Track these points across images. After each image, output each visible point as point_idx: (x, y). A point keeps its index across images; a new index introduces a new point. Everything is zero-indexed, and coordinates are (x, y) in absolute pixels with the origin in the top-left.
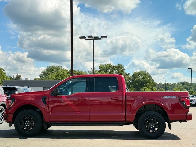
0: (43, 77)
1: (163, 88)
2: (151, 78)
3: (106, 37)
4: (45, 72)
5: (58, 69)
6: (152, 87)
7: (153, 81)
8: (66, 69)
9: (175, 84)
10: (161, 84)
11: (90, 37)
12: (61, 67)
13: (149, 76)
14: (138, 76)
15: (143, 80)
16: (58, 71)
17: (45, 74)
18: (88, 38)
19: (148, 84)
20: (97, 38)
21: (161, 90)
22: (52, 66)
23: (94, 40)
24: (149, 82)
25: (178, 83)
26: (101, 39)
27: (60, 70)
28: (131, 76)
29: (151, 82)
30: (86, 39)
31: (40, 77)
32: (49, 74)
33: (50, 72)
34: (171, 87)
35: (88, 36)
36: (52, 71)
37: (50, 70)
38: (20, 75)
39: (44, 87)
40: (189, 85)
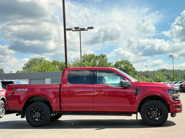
0: (27, 69)
1: (144, 75)
2: (132, 66)
3: (92, 28)
4: (28, 64)
5: (41, 60)
6: (134, 75)
7: (134, 69)
8: (49, 61)
9: (154, 71)
10: (142, 72)
11: (77, 29)
12: (44, 59)
13: (131, 65)
14: (119, 65)
15: (125, 68)
16: (41, 63)
17: (28, 66)
18: (74, 30)
19: (130, 72)
20: (83, 29)
21: (142, 77)
22: (35, 58)
23: (81, 31)
24: (131, 70)
25: (158, 70)
26: (87, 30)
27: (43, 62)
28: (114, 65)
29: (133, 71)
30: (73, 31)
31: (23, 69)
32: (32, 66)
33: (33, 64)
34: (151, 75)
35: (75, 28)
36: (35, 63)
37: (33, 62)
38: (2, 68)
39: (30, 80)
40: (168, 72)
